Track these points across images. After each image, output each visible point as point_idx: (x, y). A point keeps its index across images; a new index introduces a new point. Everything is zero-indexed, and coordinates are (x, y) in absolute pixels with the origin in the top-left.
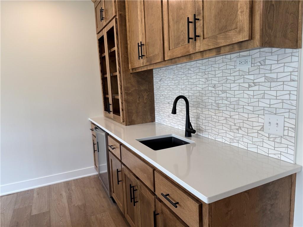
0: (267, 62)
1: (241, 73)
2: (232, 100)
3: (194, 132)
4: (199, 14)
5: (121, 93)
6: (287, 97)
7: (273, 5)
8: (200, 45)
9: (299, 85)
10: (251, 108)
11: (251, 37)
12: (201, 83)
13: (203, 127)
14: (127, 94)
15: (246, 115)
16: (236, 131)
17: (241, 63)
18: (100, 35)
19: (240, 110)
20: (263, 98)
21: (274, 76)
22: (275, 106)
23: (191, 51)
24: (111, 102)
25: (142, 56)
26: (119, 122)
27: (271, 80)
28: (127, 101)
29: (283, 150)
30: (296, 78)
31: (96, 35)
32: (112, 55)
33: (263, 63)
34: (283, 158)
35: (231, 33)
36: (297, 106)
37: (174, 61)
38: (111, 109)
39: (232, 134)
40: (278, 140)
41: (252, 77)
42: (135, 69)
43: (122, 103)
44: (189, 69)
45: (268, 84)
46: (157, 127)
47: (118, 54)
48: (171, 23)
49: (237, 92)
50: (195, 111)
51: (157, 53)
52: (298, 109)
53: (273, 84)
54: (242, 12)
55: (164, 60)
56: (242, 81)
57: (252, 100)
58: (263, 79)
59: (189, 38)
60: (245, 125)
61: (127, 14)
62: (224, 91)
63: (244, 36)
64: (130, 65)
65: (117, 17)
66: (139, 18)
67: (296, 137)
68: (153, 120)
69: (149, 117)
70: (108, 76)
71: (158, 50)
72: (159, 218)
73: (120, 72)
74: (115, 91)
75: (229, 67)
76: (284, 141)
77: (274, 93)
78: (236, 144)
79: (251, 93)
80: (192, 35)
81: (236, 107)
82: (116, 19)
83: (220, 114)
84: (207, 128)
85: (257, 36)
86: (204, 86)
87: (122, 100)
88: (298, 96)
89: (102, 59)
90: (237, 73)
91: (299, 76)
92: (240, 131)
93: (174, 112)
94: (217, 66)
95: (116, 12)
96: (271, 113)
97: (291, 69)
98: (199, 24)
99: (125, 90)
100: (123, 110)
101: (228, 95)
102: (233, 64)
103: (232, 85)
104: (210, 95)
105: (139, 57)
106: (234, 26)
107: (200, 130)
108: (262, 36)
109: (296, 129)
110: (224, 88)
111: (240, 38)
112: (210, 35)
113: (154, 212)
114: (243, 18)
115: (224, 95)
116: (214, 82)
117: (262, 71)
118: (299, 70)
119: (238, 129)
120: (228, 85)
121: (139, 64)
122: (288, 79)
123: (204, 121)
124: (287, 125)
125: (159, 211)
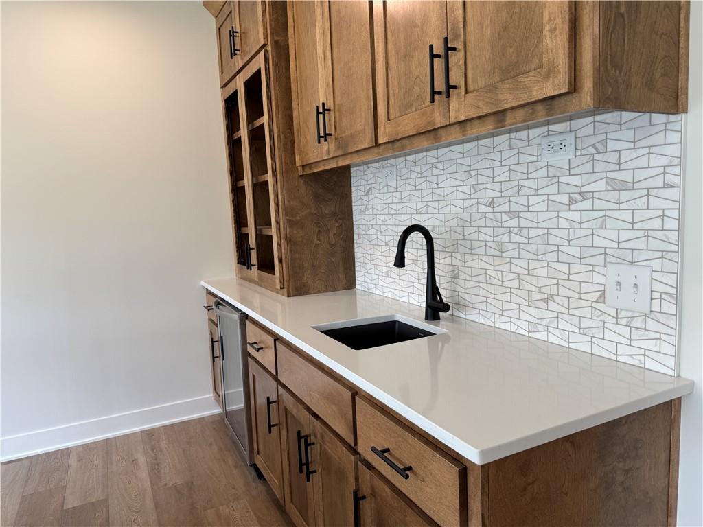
0: (611, 145)
1: (552, 171)
2: (533, 233)
3: (446, 308)
4: (456, 37)
5: (278, 222)
6: (657, 223)
7: (622, 15)
8: (459, 108)
9: (683, 194)
10: (575, 251)
11: (574, 87)
12: (460, 196)
13: (467, 297)
14: (291, 223)
15: (565, 268)
16: (544, 305)
17: (551, 148)
18: (230, 90)
19: (549, 257)
20: (603, 227)
21: (626, 176)
22: (631, 245)
23: (439, 121)
24: (252, 242)
25: (326, 135)
26: (273, 289)
27: (620, 186)
28: (289, 239)
29: (649, 345)
30: (676, 180)
31: (219, 90)
32: (257, 136)
33: (601, 148)
34: (650, 364)
35: (528, 79)
36: (681, 243)
37: (400, 145)
38: (254, 260)
39: (533, 311)
40: (638, 323)
41: (576, 180)
42: (311, 165)
43: (279, 245)
44: (434, 166)
45: (613, 196)
46: (361, 301)
47: (271, 131)
48: (392, 60)
49: (542, 216)
50: (448, 261)
51: (359, 127)
52: (681, 252)
53: (625, 195)
54: (552, 31)
55: (377, 145)
56: (554, 189)
57: (579, 233)
58: (601, 185)
59: (433, 92)
60: (563, 291)
61: (291, 40)
62: (513, 215)
63: (557, 85)
64: (297, 158)
65: (269, 48)
66: (320, 50)
67: (679, 316)
68: (350, 284)
69: (342, 276)
70: (247, 183)
71: (362, 121)
72: (367, 507)
73: (274, 174)
74: (263, 218)
75: (523, 158)
76: (651, 324)
77: (627, 216)
78: (541, 336)
79: (576, 216)
80: (440, 85)
81: (542, 249)
82: (266, 53)
83: (506, 268)
84: (476, 299)
85: (588, 84)
86: (468, 203)
87: (279, 237)
88: (681, 220)
89: (234, 146)
90: (543, 173)
91: (682, 175)
92: (551, 305)
93: (400, 261)
94: (497, 156)
95: (266, 38)
96: (622, 261)
97: (664, 161)
98: (456, 59)
99: (286, 214)
100: (280, 261)
101: (523, 223)
102: (533, 150)
103: (533, 200)
104: (482, 223)
105: (320, 137)
106: (535, 63)
107: (460, 305)
108: (598, 84)
109: (678, 297)
110: (514, 208)
111: (549, 90)
112: (481, 83)
113: (355, 493)
114: (555, 43)
115: (514, 223)
116: (490, 194)
117: (600, 167)
118: (682, 161)
119: (546, 301)
120: (523, 200)
121: (318, 154)
122: (659, 182)
123: (469, 284)
124: (657, 287)
125: (365, 490)
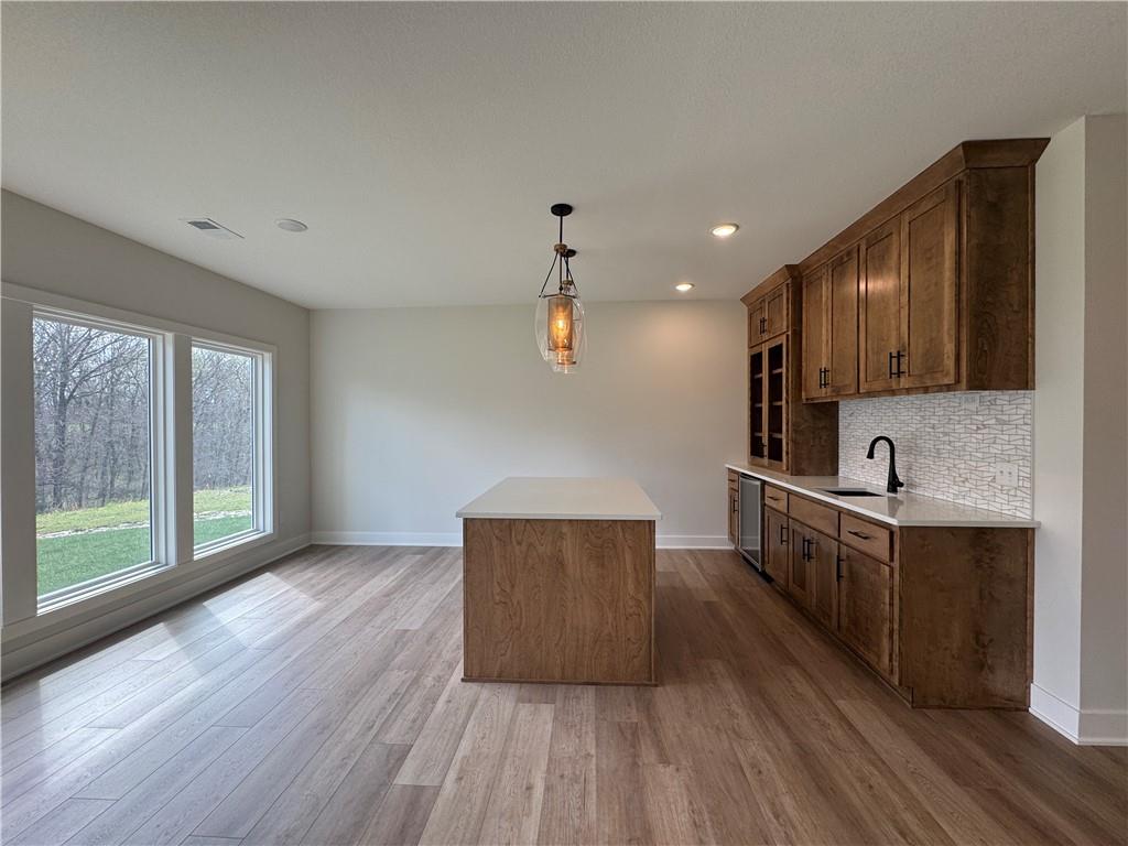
0: (998, 402)
1: (968, 412)
2: (957, 444)
3: (901, 485)
4: (904, 350)
5: (787, 431)
6: (1020, 442)
8: (904, 382)
9: (1033, 428)
10: (979, 455)
12: (915, 421)
13: (917, 481)
14: (795, 431)
15: (974, 464)
16: (961, 484)
17: (967, 401)
18: (756, 350)
19: (966, 458)
20: (994, 443)
21: (1005, 418)
22: (1009, 452)
23: (894, 387)
24: (765, 441)
25: (825, 385)
26: (783, 472)
27: (1004, 423)
28: (795, 442)
29: (1018, 504)
30: (1029, 422)
31: (747, 350)
32: (775, 380)
33: (993, 403)
34: (1018, 514)
35: (939, 375)
36: (1033, 452)
37: (870, 394)
38: (766, 452)
39: (956, 488)
40: (1012, 493)
41: (981, 418)
42: (812, 399)
43: (787, 444)
44: (897, 403)
45: (999, 427)
46: (840, 480)
47: (787, 378)
48: (870, 353)
49: (962, 436)
50: (905, 459)
51: (847, 382)
52: (1033, 457)
53: (1005, 427)
54: (948, 357)
55: (858, 392)
56: (969, 422)
57: (982, 445)
58: (993, 421)
59: (891, 374)
60: (973, 476)
61: (804, 329)
62: (946, 434)
63: (950, 380)
64: (803, 394)
65: (790, 333)
66: (824, 338)
67: (1033, 488)
68: (835, 472)
69: (829, 467)
70: (765, 406)
71: (850, 379)
72: (844, 565)
73: (787, 402)
74: (775, 426)
75: (952, 404)
76: (1019, 493)
77: (1006, 438)
78: (961, 501)
79: (980, 437)
80: (895, 370)
81: (962, 453)
82: (788, 336)
83: (941, 463)
84: (922, 481)
85: (964, 381)
86: (919, 426)
87: (787, 440)
88: (1033, 441)
89: (755, 385)
90: (962, 413)
91: (1033, 419)
92: (967, 484)
93: (871, 455)
94: (937, 401)
95: (788, 327)
96: (1004, 461)
97: (1023, 412)
98: (904, 361)
99: (793, 425)
100: (787, 453)
101: (952, 439)
102: (957, 400)
103: (957, 427)
104: (927, 437)
105: (821, 385)
106: (940, 369)
107: (912, 485)
108: (968, 381)
109: (1032, 479)
110: (947, 430)
111: (946, 381)
112: (917, 372)
113: (838, 557)
114: (950, 363)
115: (946, 438)
116: (932, 422)
117: (992, 412)
118: (1032, 412)
119: (963, 482)
120: (952, 426)
121: (822, 394)
122: (1021, 422)
123: (918, 473)
124: (1021, 474)
125: (843, 556)
